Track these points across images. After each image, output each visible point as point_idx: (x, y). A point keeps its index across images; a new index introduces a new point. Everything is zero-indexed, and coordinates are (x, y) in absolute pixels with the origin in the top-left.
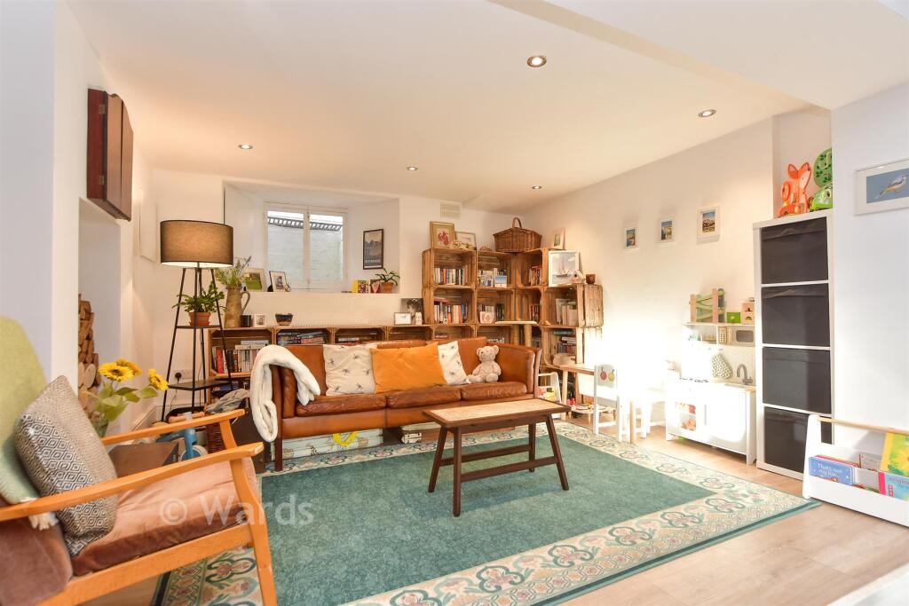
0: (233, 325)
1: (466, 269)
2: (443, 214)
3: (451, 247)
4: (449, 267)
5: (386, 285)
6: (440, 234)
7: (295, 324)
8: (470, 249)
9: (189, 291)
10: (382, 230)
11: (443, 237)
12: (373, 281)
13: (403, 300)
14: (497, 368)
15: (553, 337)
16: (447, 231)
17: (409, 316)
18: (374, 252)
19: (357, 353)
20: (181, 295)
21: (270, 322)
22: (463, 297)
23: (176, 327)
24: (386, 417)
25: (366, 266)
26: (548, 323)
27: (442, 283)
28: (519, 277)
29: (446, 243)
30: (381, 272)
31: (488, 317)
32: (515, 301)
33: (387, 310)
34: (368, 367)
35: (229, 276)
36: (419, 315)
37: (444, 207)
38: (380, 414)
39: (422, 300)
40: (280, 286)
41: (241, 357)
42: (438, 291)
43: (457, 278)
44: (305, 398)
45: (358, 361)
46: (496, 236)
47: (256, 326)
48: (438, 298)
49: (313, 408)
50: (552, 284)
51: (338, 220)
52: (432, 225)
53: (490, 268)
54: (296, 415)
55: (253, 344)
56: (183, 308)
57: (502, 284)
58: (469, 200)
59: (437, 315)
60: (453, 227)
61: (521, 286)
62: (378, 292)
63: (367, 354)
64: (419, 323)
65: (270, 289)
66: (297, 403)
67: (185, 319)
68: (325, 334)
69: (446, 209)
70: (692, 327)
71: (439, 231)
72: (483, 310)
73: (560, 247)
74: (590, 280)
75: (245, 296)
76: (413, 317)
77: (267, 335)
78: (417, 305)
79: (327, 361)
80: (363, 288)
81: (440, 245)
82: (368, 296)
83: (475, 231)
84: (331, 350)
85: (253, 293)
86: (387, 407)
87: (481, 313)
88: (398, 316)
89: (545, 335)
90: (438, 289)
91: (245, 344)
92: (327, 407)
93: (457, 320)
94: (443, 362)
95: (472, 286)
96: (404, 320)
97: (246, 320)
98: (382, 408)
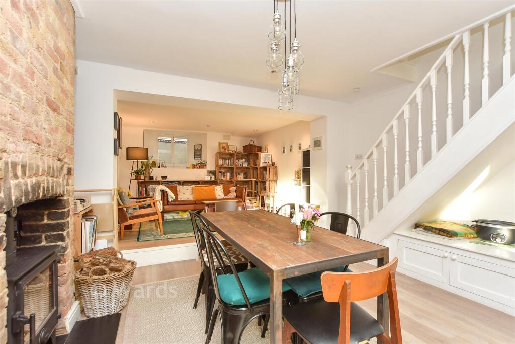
0: (147, 179)
1: (232, 160)
2: (224, 139)
3: (226, 151)
4: (226, 159)
5: (202, 165)
6: (223, 147)
7: (168, 179)
8: (234, 152)
9: (135, 169)
10: (201, 145)
11: (224, 148)
12: (197, 164)
13: (208, 171)
14: (235, 194)
15: (262, 185)
16: (225, 145)
17: (209, 177)
18: (198, 153)
19: (187, 188)
20: (132, 170)
21: (160, 179)
22: (231, 170)
23: (131, 180)
24: (195, 207)
25: (195, 158)
26: (260, 180)
27: (223, 165)
28: (253, 162)
29: (225, 150)
30: (200, 160)
31: (241, 177)
32: (251, 171)
33: (202, 174)
34: (191, 193)
35: (146, 163)
36: (213, 177)
37: (224, 136)
38: (193, 206)
39: (215, 171)
40: (163, 166)
41: (150, 191)
42: (221, 168)
43: (229, 163)
44: (171, 200)
45: (188, 191)
46: (244, 147)
47: (155, 180)
48: (220, 170)
49: (173, 203)
50: (261, 166)
51: (185, 140)
52: (220, 143)
53: (242, 159)
54: (168, 205)
55: (154, 186)
56: (133, 174)
57: (246, 165)
58: (233, 133)
59: (221, 177)
60: (227, 143)
61: (253, 166)
62: (199, 168)
63: (191, 189)
64: (213, 179)
65: (159, 167)
66: (168, 201)
67: (134, 177)
68: (179, 183)
69: (225, 137)
70: (296, 181)
71: (222, 145)
72: (239, 175)
73: (266, 152)
74: (273, 164)
75: (151, 170)
76: (211, 178)
77: (158, 183)
78: (213, 173)
79: (178, 190)
80: (193, 167)
81: (222, 150)
82: (195, 170)
83: (236, 145)
84: (179, 188)
85: (154, 169)
86: (195, 204)
87: (238, 176)
88: (205, 177)
89: (259, 184)
90: (220, 167)
91: (151, 186)
92: (177, 203)
93: (228, 178)
94: (216, 192)
95: (234, 166)
96: (208, 178)
97: (151, 178)
98: (193, 204)
